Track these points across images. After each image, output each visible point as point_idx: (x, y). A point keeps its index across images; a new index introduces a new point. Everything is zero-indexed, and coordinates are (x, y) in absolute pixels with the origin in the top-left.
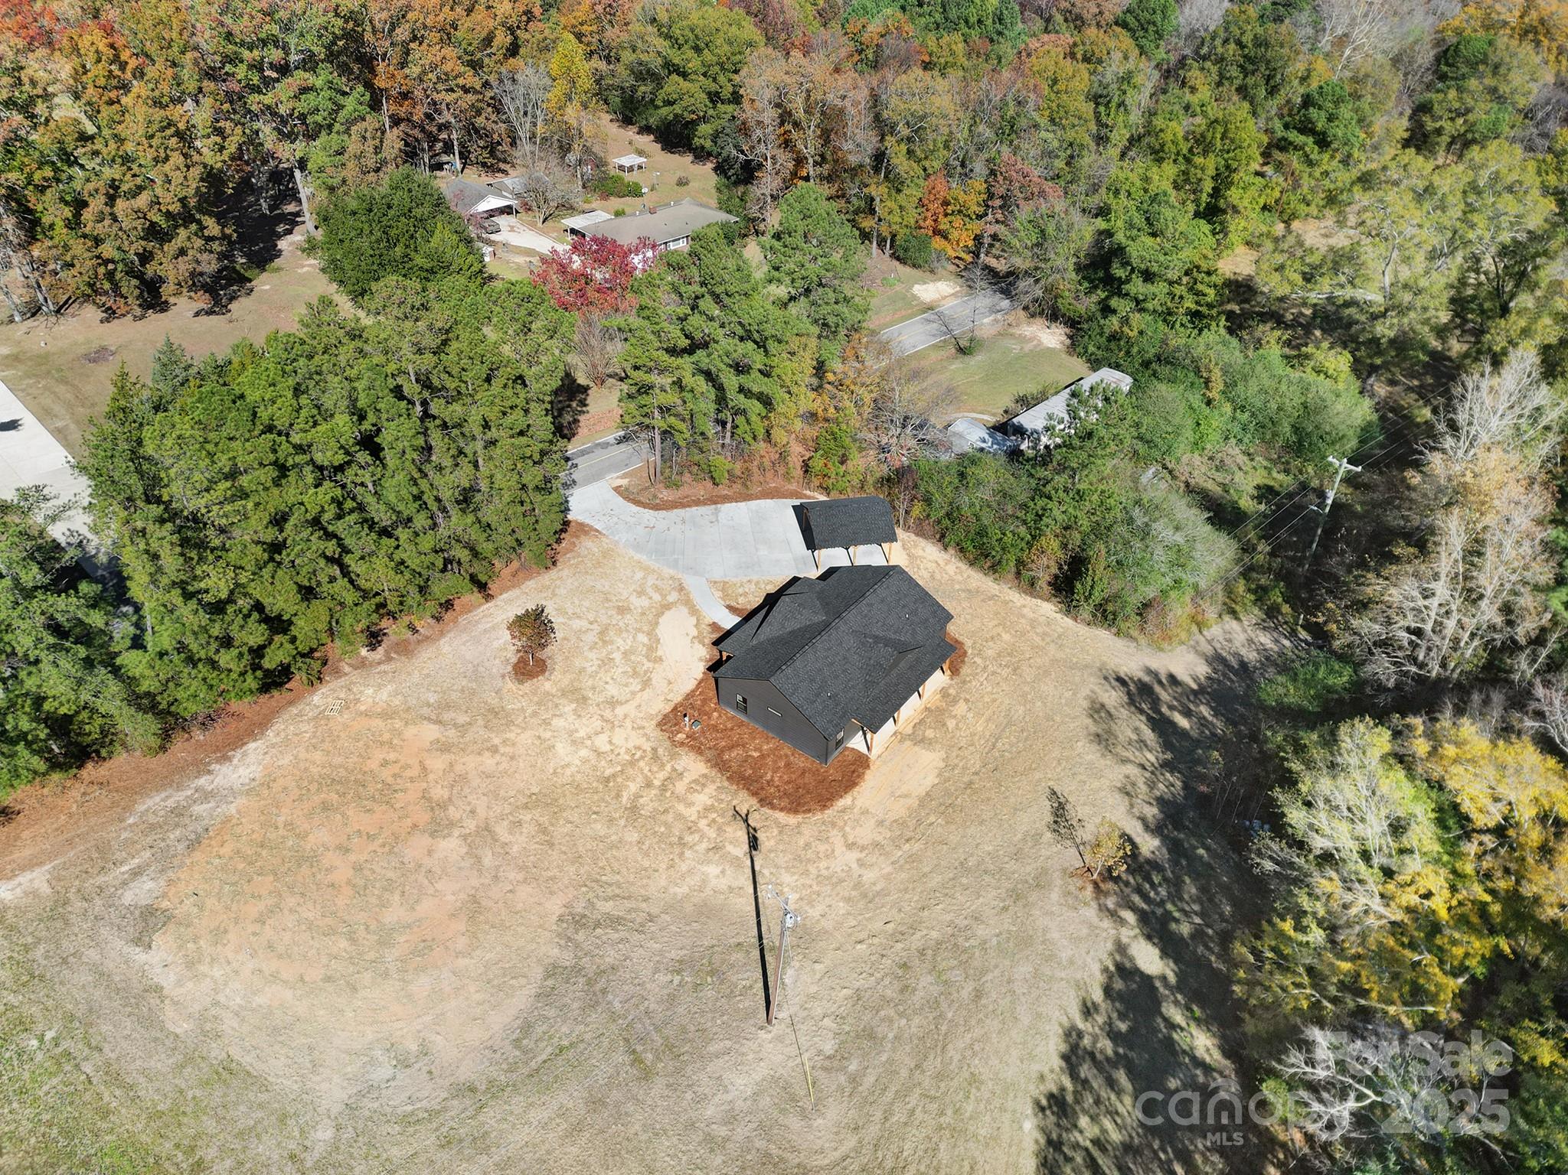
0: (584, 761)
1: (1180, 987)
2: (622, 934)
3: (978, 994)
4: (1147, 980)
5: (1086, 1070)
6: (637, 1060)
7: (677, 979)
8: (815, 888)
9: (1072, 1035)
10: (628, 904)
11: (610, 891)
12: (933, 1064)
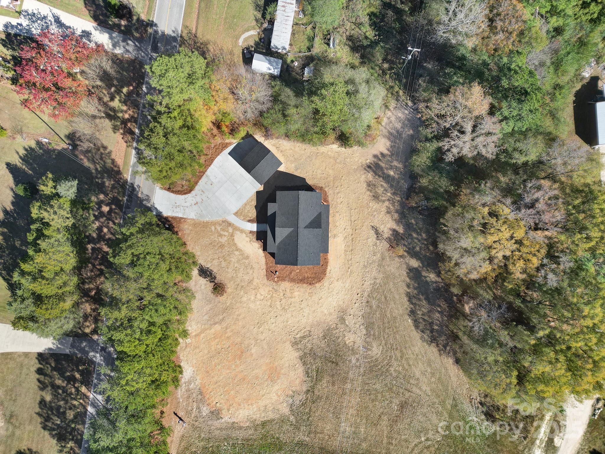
0: (260, 305)
1: (423, 266)
2: (307, 339)
3: (386, 298)
4: (416, 269)
5: (414, 301)
6: (333, 362)
7: (326, 340)
8: (338, 297)
9: (408, 295)
10: (302, 332)
11: (296, 332)
12: (386, 320)
